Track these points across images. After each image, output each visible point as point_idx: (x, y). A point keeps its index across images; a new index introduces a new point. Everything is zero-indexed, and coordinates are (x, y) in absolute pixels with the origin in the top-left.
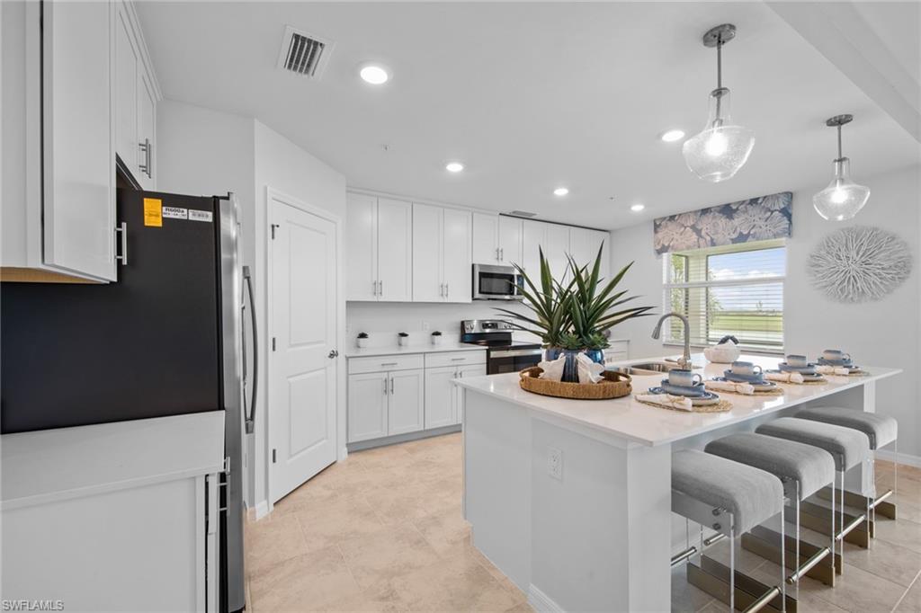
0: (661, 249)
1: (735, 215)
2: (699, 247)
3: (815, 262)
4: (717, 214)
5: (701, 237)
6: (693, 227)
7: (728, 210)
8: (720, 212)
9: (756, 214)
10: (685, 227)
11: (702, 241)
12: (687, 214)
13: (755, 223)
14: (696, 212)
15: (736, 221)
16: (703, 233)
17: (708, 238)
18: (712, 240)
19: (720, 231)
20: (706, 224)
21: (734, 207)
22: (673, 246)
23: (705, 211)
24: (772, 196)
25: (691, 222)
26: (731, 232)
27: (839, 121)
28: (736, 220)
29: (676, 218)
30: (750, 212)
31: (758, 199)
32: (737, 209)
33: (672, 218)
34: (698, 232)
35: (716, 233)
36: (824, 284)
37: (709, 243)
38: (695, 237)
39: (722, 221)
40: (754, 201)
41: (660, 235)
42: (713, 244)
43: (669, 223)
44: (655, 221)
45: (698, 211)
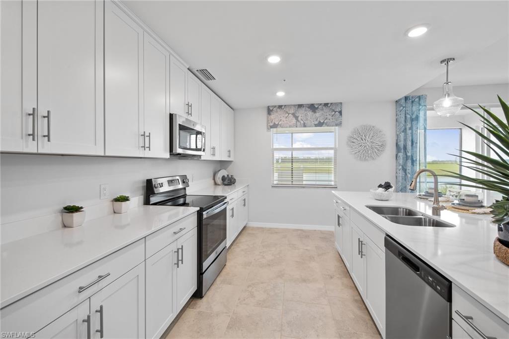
0: (273, 125)
1: (317, 111)
2: (296, 127)
3: (351, 140)
4: (307, 109)
5: (299, 121)
6: (293, 114)
7: (313, 107)
8: (309, 108)
9: (327, 112)
10: (289, 114)
11: (298, 124)
12: (290, 106)
13: (327, 116)
14: (295, 106)
15: (317, 115)
16: (299, 118)
17: (302, 122)
18: (304, 123)
19: (309, 118)
20: (301, 113)
21: (316, 107)
22: (281, 124)
23: (300, 106)
24: (335, 103)
25: (292, 111)
26: (315, 120)
27: (446, 61)
28: (317, 113)
29: (283, 107)
30: (324, 110)
31: (328, 104)
32: (318, 107)
33: (280, 107)
34: (297, 118)
35: (307, 120)
36: (356, 152)
37: (303, 125)
38: (294, 121)
39: (310, 113)
40: (326, 105)
41: (272, 117)
42: (305, 126)
43: (279, 110)
44: (268, 107)
45: (296, 105)
